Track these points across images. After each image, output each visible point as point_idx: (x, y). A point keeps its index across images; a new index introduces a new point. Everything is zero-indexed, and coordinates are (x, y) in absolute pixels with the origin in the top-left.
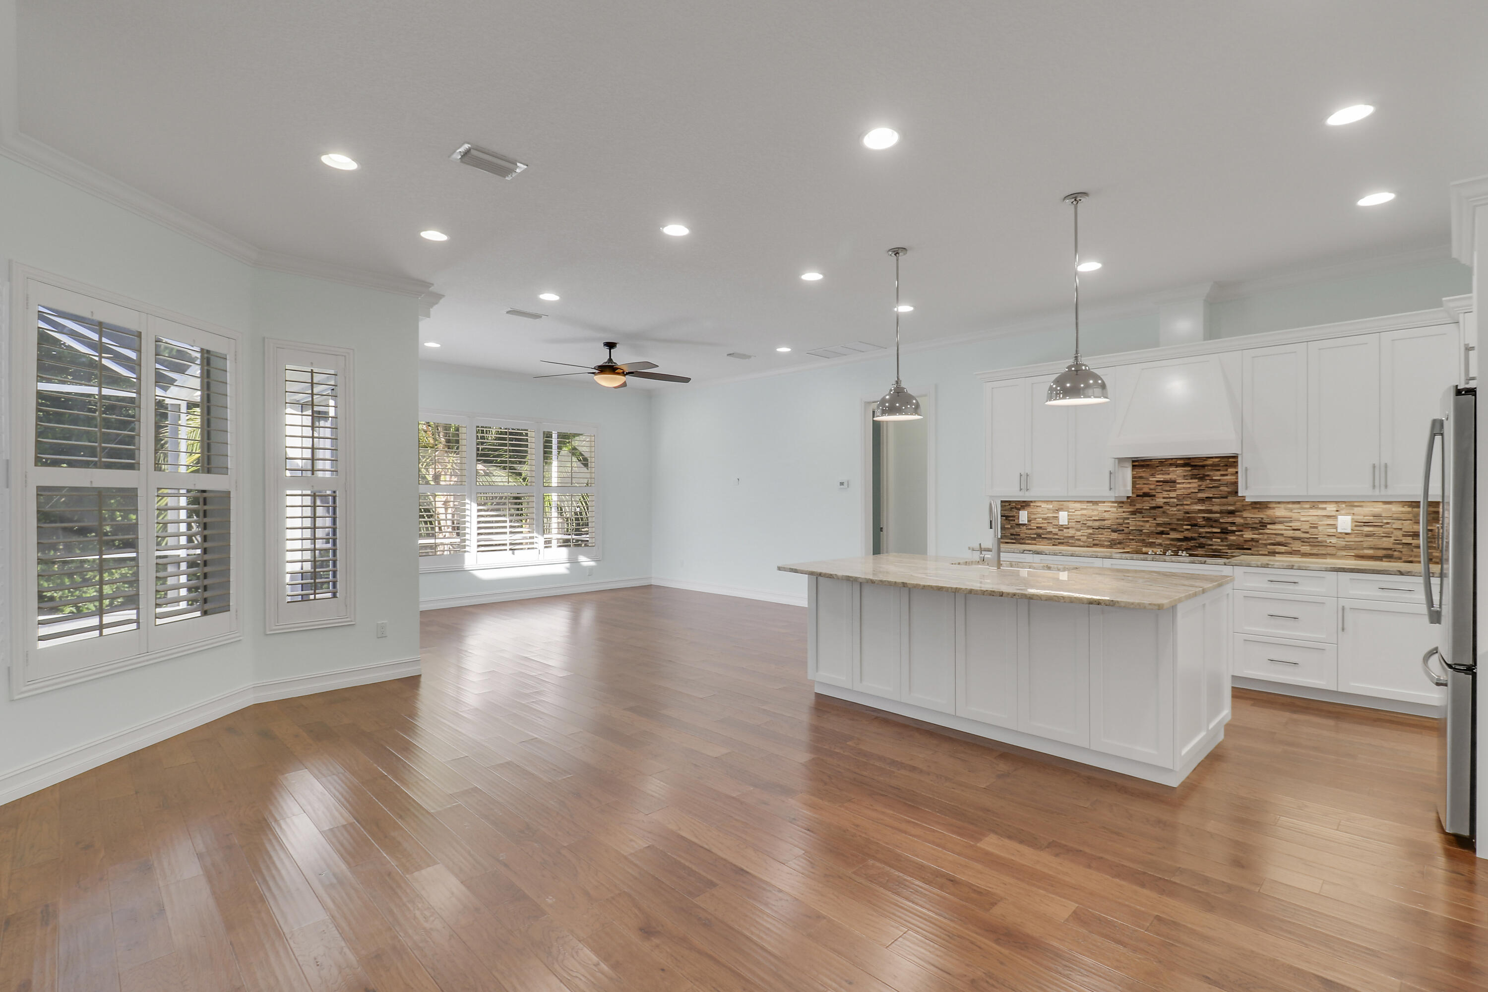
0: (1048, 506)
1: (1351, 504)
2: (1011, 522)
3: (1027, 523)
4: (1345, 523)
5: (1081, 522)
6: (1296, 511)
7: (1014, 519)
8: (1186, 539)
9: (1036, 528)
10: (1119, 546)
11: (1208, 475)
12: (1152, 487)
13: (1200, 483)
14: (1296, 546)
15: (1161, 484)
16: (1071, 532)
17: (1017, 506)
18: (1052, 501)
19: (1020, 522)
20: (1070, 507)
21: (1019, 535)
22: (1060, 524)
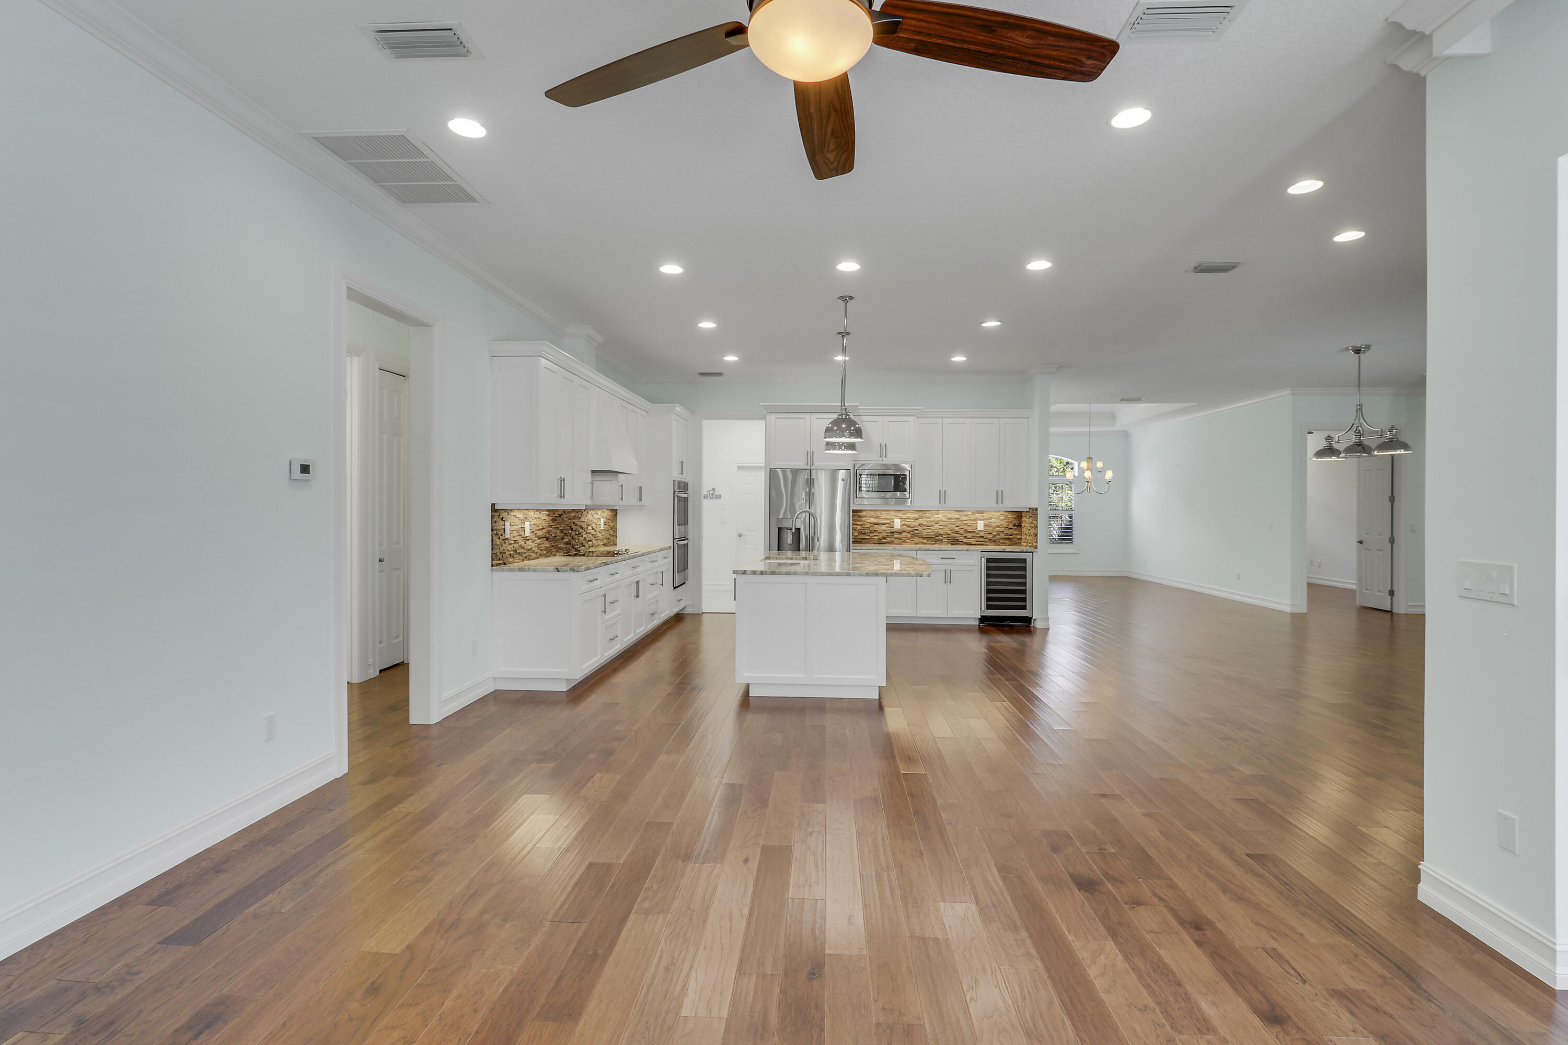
0: (519, 516)
2: (500, 537)
5: (534, 533)
7: (502, 533)
9: (513, 542)
19: (505, 537)
20: (529, 517)
22: (525, 535)
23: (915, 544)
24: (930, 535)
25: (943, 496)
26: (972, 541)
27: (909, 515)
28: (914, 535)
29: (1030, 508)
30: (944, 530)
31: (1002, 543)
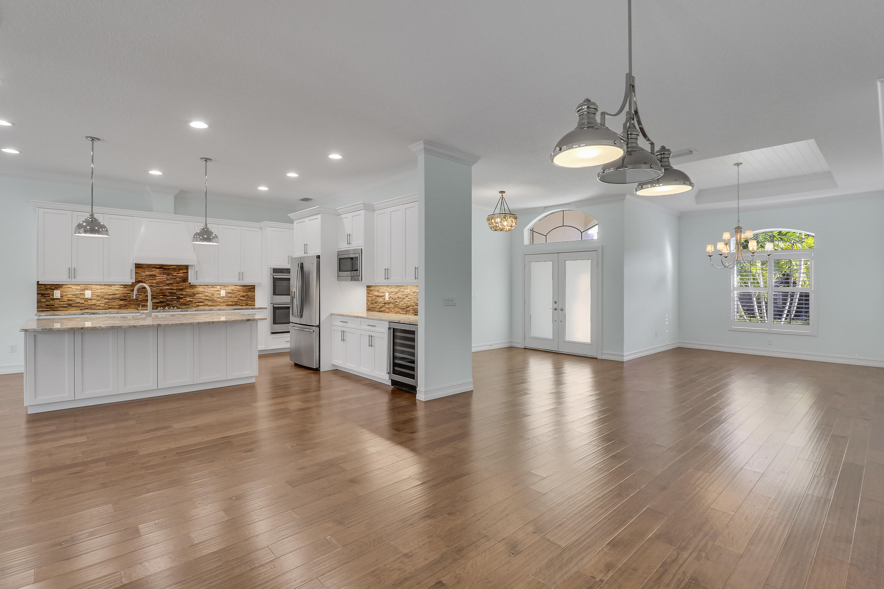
0: (76, 288)
1: (224, 286)
2: (46, 298)
3: (60, 298)
4: (223, 293)
5: (101, 296)
6: (206, 289)
7: (49, 295)
8: (161, 302)
9: (67, 300)
10: (124, 308)
11: (171, 273)
12: (143, 278)
13: (167, 277)
14: (207, 302)
15: (148, 276)
16: (94, 302)
17: (52, 288)
18: (80, 284)
19: (54, 298)
20: (93, 288)
21: (54, 305)
22: (86, 298)
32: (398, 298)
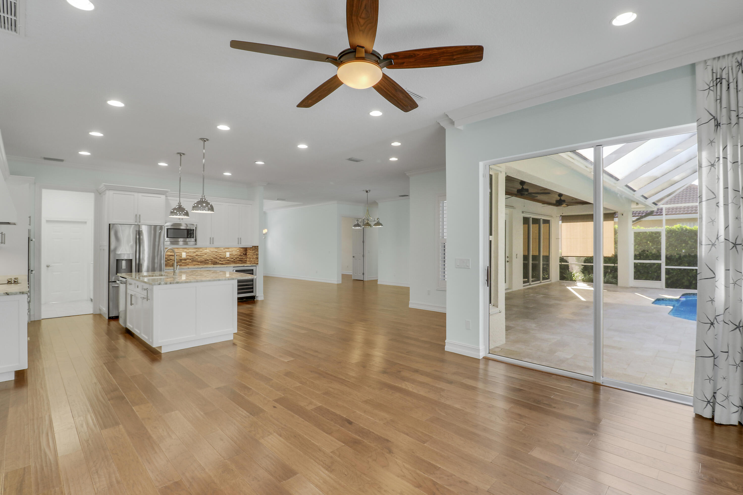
23: (194, 265)
24: (202, 260)
25: (212, 240)
26: (224, 262)
27: (190, 250)
28: (193, 261)
29: (253, 246)
30: (210, 257)
31: (238, 263)
32: (196, 255)
